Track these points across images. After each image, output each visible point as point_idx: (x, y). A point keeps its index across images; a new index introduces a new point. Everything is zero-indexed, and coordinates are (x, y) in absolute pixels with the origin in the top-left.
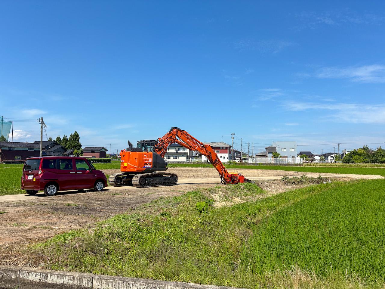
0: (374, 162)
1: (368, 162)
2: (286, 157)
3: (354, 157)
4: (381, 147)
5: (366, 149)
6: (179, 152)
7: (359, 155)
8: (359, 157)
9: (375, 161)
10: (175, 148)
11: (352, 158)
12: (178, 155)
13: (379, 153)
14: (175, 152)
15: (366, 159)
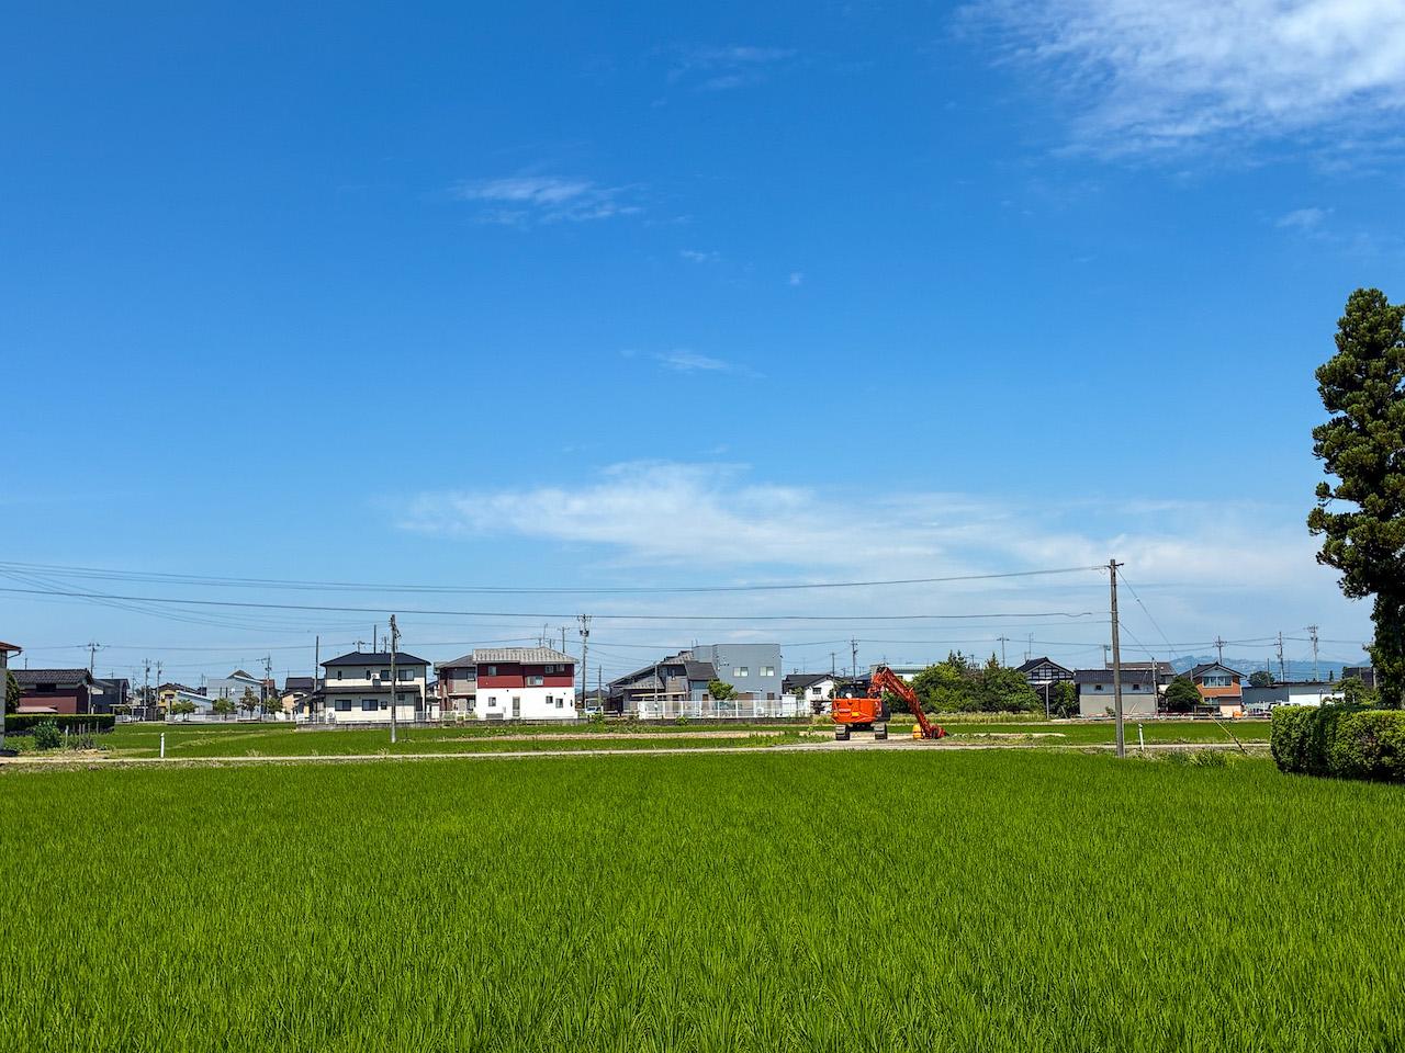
0: (989, 707)
1: (974, 710)
2: (749, 696)
3: (933, 694)
4: (999, 659)
5: (956, 663)
6: (383, 684)
7: (946, 685)
8: (948, 693)
9: (990, 704)
10: (368, 668)
11: (928, 696)
12: (380, 698)
13: (999, 680)
14: (369, 683)
15: (969, 700)
